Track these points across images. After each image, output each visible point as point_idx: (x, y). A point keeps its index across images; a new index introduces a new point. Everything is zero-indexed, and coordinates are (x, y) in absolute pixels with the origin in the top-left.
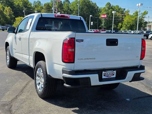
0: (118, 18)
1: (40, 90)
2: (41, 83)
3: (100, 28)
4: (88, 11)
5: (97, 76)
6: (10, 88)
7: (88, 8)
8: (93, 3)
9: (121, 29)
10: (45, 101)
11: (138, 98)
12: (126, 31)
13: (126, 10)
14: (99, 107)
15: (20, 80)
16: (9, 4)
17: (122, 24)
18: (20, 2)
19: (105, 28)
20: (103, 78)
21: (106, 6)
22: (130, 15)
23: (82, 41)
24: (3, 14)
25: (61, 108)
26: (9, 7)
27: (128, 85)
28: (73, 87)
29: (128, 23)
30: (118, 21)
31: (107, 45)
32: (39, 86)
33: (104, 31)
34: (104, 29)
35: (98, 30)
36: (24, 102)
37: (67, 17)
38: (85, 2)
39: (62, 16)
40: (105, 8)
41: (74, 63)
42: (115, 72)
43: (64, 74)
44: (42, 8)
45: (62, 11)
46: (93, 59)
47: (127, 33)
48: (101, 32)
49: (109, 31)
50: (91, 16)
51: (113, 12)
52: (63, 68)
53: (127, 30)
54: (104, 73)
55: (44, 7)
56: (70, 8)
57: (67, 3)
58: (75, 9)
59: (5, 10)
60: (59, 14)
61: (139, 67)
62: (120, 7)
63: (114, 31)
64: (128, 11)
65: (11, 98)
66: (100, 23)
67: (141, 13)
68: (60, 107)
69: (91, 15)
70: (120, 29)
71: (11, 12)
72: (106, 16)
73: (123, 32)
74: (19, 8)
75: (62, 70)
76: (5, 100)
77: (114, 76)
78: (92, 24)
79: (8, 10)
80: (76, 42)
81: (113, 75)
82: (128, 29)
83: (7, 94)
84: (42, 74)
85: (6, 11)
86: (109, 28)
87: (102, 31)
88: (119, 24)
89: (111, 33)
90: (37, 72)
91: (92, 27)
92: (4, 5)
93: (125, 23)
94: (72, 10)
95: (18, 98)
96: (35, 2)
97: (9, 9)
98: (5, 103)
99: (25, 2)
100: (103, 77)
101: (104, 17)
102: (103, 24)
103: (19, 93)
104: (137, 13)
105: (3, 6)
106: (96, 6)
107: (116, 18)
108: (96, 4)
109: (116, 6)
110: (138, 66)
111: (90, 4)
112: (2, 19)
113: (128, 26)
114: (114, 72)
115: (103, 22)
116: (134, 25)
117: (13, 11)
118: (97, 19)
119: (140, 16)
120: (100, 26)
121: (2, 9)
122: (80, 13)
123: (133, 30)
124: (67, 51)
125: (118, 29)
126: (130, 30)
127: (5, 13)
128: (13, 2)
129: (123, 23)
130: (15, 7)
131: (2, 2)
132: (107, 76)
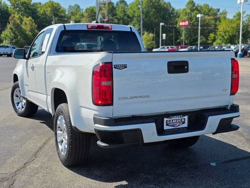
0: (208, 25)
1: (63, 153)
2: (64, 141)
3: (178, 44)
4: (157, 16)
5: (153, 126)
6: (17, 150)
7: (158, 12)
8: (165, 3)
9: (214, 44)
10: (71, 171)
11: (231, 161)
12: (222, 47)
13: (221, 11)
14: (161, 179)
15: (36, 136)
16: (30, 12)
17: (215, 34)
18: (47, 8)
19: (186, 42)
20: (165, 129)
21: (186, 6)
22: (229, 20)
23: (125, 67)
24: (21, 28)
25: (97, 182)
26: (30, 18)
27: (217, 139)
28: (112, 146)
29: (225, 33)
30: (208, 29)
32: (61, 145)
33: (185, 48)
34: (186, 44)
35: (175, 47)
36: (36, 173)
37: (108, 28)
38: (151, 2)
39: (99, 27)
40: (184, 10)
41: (112, 105)
42: (186, 117)
43: (96, 125)
44: (82, 16)
45: (115, 18)
46: (145, 97)
47: (224, 50)
48: (180, 50)
49: (194, 47)
50: (161, 24)
51: (199, 16)
52: (95, 115)
53: (224, 44)
54: (167, 121)
55: (86, 15)
56: (128, 13)
57: (122, 5)
58: (136, 15)
59: (23, 23)
60: (94, 23)
61: (229, 108)
62: (210, 7)
63: (202, 48)
64: (225, 13)
65: (16, 167)
66: (178, 36)
67: (248, 15)
68: (95, 181)
69: (163, 22)
70: (212, 44)
71: (34, 24)
72: (187, 23)
73: (216, 48)
74: (45, 18)
75: (94, 118)
76: (4, 172)
78: (164, 38)
79: (28, 23)
80: (114, 69)
81: (184, 123)
82: (226, 43)
83: (9, 161)
84: (65, 125)
85: (26, 24)
86: (193, 42)
87: (182, 48)
88: (211, 34)
89: (196, 50)
90: (58, 122)
91: (165, 43)
92: (22, 15)
93: (221, 33)
94: (131, 15)
95: (27, 168)
96: (70, 7)
97: (31, 20)
98: (4, 176)
99: (55, 8)
100: (166, 127)
101: (185, 26)
102: (183, 38)
103: (30, 159)
104: (239, 15)
105: (20, 16)
106: (171, 7)
107: (205, 25)
108: (170, 5)
109: (204, 5)
110: (228, 106)
111: (160, 5)
112: (19, 37)
113: (226, 37)
114: (184, 117)
115: (183, 33)
116: (235, 36)
117: (36, 24)
118: (172, 28)
119: (245, 19)
120: (178, 41)
121: (18, 22)
122: (143, 20)
123: (235, 44)
124: (100, 86)
125: (208, 44)
126: (229, 45)
127: (23, 27)
128: (36, 9)
129: (217, 33)
130: (40, 17)
131: (19, 10)
132: (173, 126)
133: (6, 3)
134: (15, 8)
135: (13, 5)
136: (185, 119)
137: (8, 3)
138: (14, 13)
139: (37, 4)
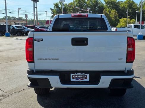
16: (115, 7)
18: (125, 4)
20: (71, 81)
23: (42, 40)
24: (109, 16)
26: (115, 10)
31: (73, 44)
41: (34, 62)
42: (88, 75)
54: (73, 76)
59: (111, 13)
61: (126, 72)
74: (124, 10)
77: (88, 80)
79: (113, 13)
80: (34, 41)
81: (86, 78)
85: (112, 14)
92: (111, 9)
97: (115, 12)
99: (131, 4)
105: (109, 10)
117: (118, 13)
121: (108, 13)
127: (111, 16)
128: (119, 5)
130: (121, 9)
131: (109, 6)
132: (78, 79)
133: (103, 3)
134: (107, 5)
135: (106, 4)
136: (87, 76)
137: (104, 3)
138: (107, 8)
139: (120, 2)
